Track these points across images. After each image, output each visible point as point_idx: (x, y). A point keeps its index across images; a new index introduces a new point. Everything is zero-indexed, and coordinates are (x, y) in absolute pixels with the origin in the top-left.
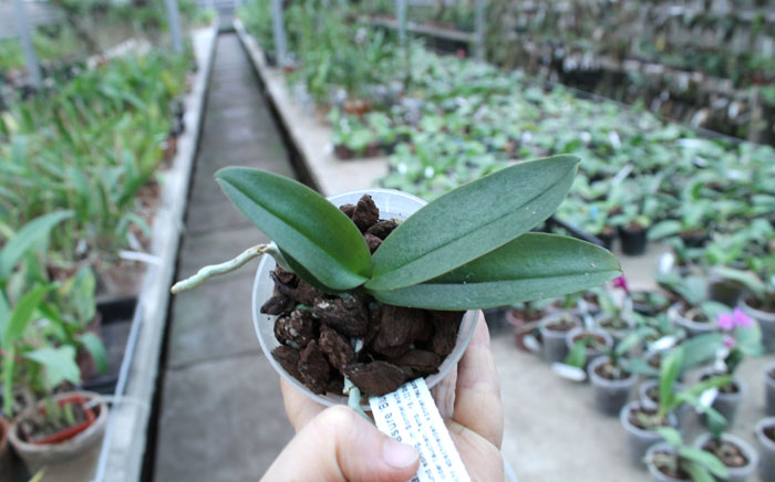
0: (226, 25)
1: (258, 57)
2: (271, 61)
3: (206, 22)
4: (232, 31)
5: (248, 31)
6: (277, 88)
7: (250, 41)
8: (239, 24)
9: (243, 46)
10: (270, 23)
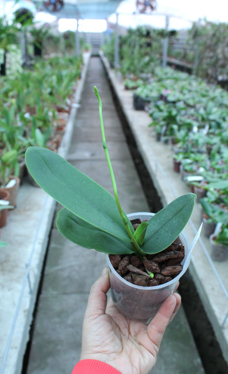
0: (95, 53)
1: (107, 65)
2: (112, 66)
3: (87, 50)
4: (98, 56)
5: (105, 55)
6: (112, 74)
7: (106, 60)
8: (101, 53)
9: (102, 62)
10: (113, 50)
